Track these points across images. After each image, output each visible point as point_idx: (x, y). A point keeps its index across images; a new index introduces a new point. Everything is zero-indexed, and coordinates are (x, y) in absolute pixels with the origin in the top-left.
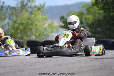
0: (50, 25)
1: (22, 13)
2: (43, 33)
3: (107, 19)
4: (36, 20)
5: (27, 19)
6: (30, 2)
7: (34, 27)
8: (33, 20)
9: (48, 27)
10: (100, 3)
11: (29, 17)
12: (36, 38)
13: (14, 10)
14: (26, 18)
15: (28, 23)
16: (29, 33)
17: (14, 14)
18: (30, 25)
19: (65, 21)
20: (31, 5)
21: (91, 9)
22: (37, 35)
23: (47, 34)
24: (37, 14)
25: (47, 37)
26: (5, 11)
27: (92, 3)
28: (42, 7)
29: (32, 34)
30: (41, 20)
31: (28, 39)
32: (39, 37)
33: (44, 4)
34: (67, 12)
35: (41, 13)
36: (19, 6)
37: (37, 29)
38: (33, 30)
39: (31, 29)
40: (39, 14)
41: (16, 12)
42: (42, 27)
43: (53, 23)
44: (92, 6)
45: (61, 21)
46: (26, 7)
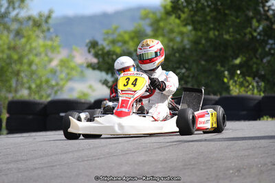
0: (63, 63)
2: (47, 82)
3: (201, 46)
4: (31, 50)
5: (9, 48)
6: (14, 8)
7: (25, 67)
8: (24, 50)
9: (59, 68)
10: (184, 7)
11: (12, 44)
12: (30, 95)
14: (6, 47)
15: (9, 57)
16: (13, 83)
18: (15, 62)
19: (100, 52)
20: (17, 15)
21: (162, 24)
22: (33, 86)
23: (57, 84)
24: (33, 37)
25: (56, 92)
27: (165, 7)
28: (43, 18)
29: (22, 84)
30: (42, 50)
31: (10, 96)
32: (39, 92)
33: (51, 12)
34: (105, 31)
35: (41, 35)
37: (33, 73)
38: (22, 75)
39: (17, 74)
40: (38, 36)
42: (45, 67)
43: (71, 57)
44: (164, 16)
45: (89, 52)
46: (6, 19)
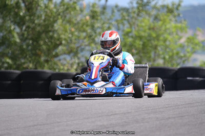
0: (190, 40)
1: (140, 19)
2: (177, 54)
4: (166, 30)
5: (150, 29)
7: (161, 43)
8: (160, 30)
9: (186, 44)
11: (152, 26)
12: (164, 63)
13: (125, 14)
14: (147, 28)
15: (150, 35)
16: (152, 55)
17: (125, 19)
18: (154, 39)
20: (156, 3)
22: (167, 57)
23: (185, 56)
24: (168, 21)
25: (184, 62)
26: (110, 14)
28: (175, 6)
29: (159, 55)
30: (174, 30)
31: (150, 65)
32: (171, 61)
33: (180, 1)
35: (173, 19)
36: (135, 5)
37: (167, 47)
38: (159, 48)
39: (155, 47)
40: (170, 20)
41: (128, 16)
42: (176, 43)
43: (195, 36)
46: (148, 7)
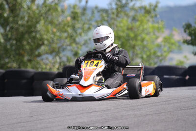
0: (166, 40)
1: (119, 20)
2: (155, 53)
4: (143, 30)
5: (128, 29)
6: (131, 0)
7: (139, 43)
8: (138, 30)
9: (163, 44)
11: (130, 26)
13: (104, 15)
14: (125, 28)
15: (128, 35)
16: (131, 54)
17: (105, 20)
18: (132, 39)
19: (193, 32)
20: (134, 5)
22: (145, 56)
23: (162, 55)
24: (145, 21)
25: (161, 61)
26: (90, 15)
28: (152, 7)
29: (137, 55)
30: (151, 30)
32: (148, 60)
33: (157, 3)
35: (151, 20)
36: (114, 6)
37: (144, 47)
38: (137, 48)
39: (134, 47)
40: (148, 21)
41: (108, 16)
42: (153, 42)
43: (171, 36)
45: (185, 32)
46: (126, 9)
